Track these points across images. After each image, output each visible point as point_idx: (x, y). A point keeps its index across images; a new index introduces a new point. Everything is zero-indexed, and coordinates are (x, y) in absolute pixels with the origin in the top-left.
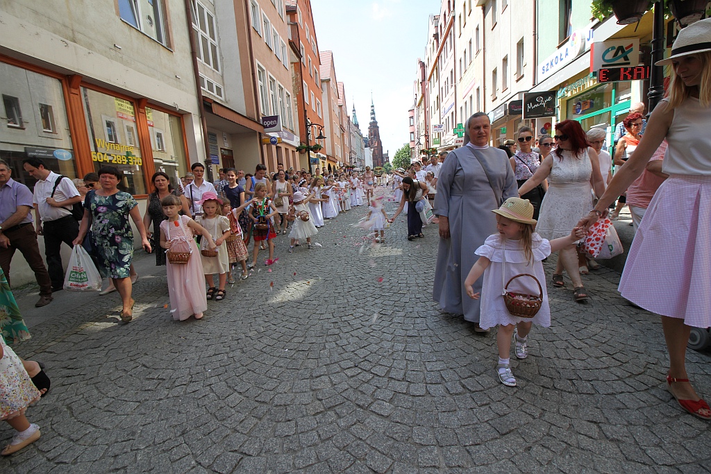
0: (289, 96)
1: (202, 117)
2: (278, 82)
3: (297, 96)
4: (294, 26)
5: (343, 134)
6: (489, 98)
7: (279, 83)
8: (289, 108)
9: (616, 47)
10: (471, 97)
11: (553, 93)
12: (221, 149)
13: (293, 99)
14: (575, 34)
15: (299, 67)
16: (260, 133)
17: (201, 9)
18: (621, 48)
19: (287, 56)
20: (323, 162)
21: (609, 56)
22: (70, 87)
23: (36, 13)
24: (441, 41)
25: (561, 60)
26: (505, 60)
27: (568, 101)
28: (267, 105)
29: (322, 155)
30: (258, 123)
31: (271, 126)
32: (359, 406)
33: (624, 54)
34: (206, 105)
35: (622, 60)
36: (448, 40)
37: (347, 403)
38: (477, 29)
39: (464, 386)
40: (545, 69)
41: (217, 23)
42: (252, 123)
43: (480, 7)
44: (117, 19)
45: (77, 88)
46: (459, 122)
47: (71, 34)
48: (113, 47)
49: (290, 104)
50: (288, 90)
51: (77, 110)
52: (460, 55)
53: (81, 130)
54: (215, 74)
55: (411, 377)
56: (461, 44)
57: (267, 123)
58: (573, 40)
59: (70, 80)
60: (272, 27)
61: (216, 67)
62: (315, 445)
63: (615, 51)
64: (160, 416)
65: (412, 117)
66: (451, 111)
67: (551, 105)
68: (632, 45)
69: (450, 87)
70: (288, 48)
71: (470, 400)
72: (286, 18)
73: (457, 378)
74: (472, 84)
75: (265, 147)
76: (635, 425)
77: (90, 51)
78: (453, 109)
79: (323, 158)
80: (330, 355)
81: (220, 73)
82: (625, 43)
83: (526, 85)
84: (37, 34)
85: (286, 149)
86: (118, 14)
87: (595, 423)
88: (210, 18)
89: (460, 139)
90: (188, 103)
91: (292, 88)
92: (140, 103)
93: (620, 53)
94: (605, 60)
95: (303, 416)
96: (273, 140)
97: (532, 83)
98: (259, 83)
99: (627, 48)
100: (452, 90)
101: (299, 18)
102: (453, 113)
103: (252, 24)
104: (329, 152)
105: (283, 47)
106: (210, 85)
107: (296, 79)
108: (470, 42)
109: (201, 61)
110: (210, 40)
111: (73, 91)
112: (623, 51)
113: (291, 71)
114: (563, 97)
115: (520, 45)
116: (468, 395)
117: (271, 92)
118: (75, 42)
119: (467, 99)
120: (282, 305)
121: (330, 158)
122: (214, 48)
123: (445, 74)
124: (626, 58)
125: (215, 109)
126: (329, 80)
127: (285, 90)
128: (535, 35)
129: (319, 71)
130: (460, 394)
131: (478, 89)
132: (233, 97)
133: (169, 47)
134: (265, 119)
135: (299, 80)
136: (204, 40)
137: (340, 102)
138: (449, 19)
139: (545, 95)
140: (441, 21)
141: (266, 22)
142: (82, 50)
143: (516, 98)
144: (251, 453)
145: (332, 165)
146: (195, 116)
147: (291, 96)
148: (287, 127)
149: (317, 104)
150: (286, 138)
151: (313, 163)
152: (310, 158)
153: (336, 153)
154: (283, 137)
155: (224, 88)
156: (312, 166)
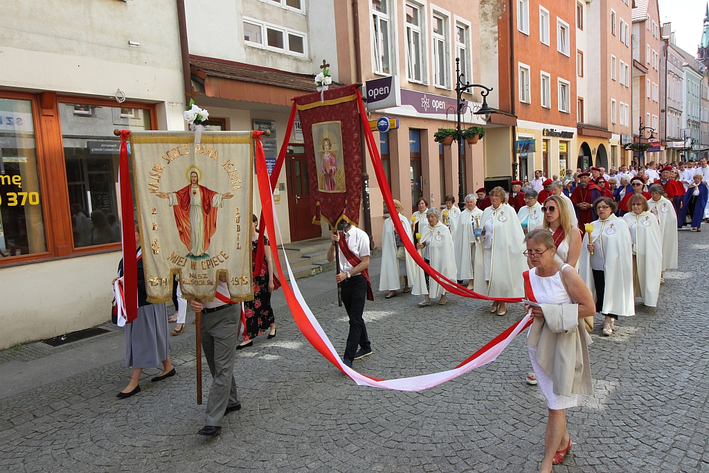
0: (465, 28)
3: (500, 23)
5: (642, 78)
7: (433, 7)
13: (480, 31)
28: (394, 55)
29: (559, 129)
31: (380, 97)
49: (468, 43)
50: (468, 15)
54: (288, 13)
57: (374, 93)
81: (303, 9)
90: (157, 84)
91: (476, 12)
92: (43, 100)
96: (382, 124)
98: (373, 18)
121: (589, 131)
125: (213, 88)
127: (454, 19)
132: (321, 48)
134: (371, 85)
137: (638, 14)
145: (594, 145)
146: (174, 104)
147: (470, 28)
148: (450, 88)
149: (559, 30)
150: (440, 111)
151: (523, 150)
152: (517, 139)
153: (612, 119)
154: (432, 110)
155: (308, 37)
156: (518, 155)
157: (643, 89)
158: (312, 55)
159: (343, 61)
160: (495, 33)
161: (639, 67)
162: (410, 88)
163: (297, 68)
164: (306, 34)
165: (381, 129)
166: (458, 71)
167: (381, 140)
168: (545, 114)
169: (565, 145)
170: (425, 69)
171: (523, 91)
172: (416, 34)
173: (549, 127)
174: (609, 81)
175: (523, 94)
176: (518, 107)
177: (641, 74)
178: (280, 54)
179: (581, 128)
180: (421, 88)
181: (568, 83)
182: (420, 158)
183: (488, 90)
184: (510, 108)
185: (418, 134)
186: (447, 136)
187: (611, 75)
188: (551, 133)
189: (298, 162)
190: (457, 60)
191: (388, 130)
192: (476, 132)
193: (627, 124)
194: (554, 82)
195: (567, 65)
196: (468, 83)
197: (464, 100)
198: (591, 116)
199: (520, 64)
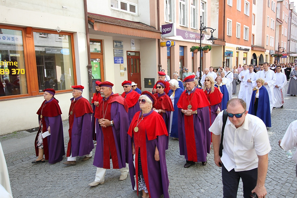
1: (86, 34)
3: (219, 1)
5: (280, 26)
12: (127, 51)
16: (159, 39)
30: (158, 32)
31: (167, 32)
49: (205, 9)
57: (165, 30)
92: (27, 31)
96: (168, 43)
117: (182, 3)
132: (143, 11)
134: (163, 27)
145: (258, 55)
146: (81, 33)
147: (207, 3)
148: (197, 29)
149: (245, 4)
150: (193, 39)
151: (228, 56)
152: (225, 51)
153: (266, 43)
154: (189, 38)
155: (138, 6)
156: (225, 58)
157: (280, 31)
158: (139, 14)
159: (152, 16)
160: (217, 5)
161: (279, 21)
162: (180, 28)
163: (133, 19)
164: (137, 5)
165: (168, 45)
166: (201, 21)
167: (167, 50)
168: (238, 41)
169: (246, 54)
170: (187, 21)
171: (229, 30)
172: (184, 5)
173: (239, 46)
174: (266, 27)
175: (229, 31)
176: (226, 38)
177: (280, 24)
178: (126, 13)
179: (253, 47)
180: (185, 28)
181: (248, 27)
182: (184, 58)
183: (214, 30)
184: (223, 38)
185: (183, 48)
186: (196, 49)
187: (267, 25)
188: (240, 49)
189: (132, 59)
190: (201, 17)
191: (170, 46)
192: (208, 48)
193: (273, 46)
194: (242, 27)
195: (248, 20)
196: (205, 27)
197: (203, 34)
198: (257, 42)
199: (228, 19)
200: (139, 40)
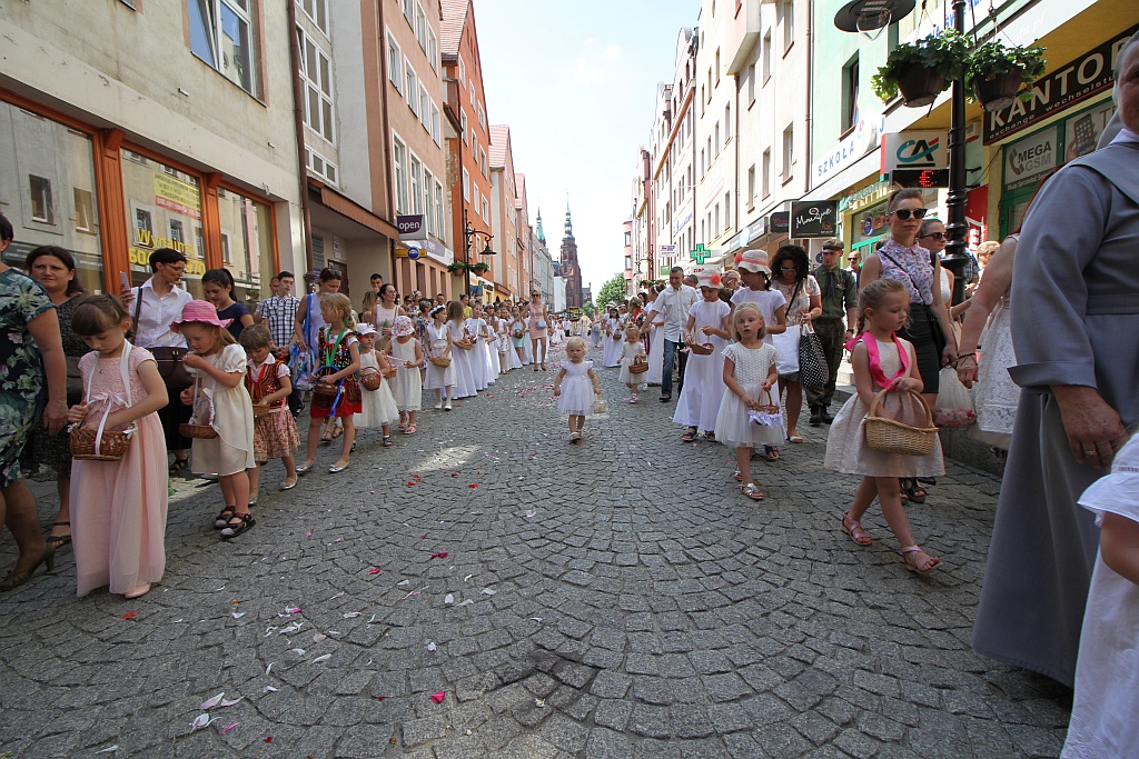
0: (440, 188)
1: (304, 209)
2: (423, 166)
3: (452, 189)
4: (453, 84)
5: (521, 253)
6: (743, 209)
7: (425, 166)
8: (440, 206)
9: (916, 141)
10: (717, 206)
11: (832, 203)
12: (329, 261)
13: (446, 193)
14: (863, 123)
15: (457, 145)
16: (392, 241)
17: (311, 48)
18: (922, 143)
19: (440, 128)
20: (488, 293)
21: (907, 153)
22: (105, 146)
23: (65, 32)
24: (674, 121)
25: (845, 157)
26: (767, 154)
27: (853, 216)
28: (405, 199)
29: (487, 283)
30: (390, 224)
31: (410, 231)
32: (547, 576)
33: (927, 152)
34: (312, 192)
35: (923, 160)
36: (685, 120)
37: (531, 573)
38: (728, 108)
39: (689, 556)
40: (823, 169)
41: (334, 69)
42: (381, 224)
43: (733, 77)
44: (186, 52)
45: (116, 150)
46: (698, 241)
47: (114, 68)
48: (176, 92)
49: (440, 200)
50: (440, 178)
51: (113, 182)
52: (701, 144)
53: (115, 213)
54: (326, 145)
55: (617, 546)
56: (704, 128)
57: (405, 226)
58: (861, 129)
59: (105, 137)
60: (418, 82)
61: (328, 136)
62: (489, 614)
63: (914, 146)
64: (263, 591)
65: (628, 233)
66: (687, 226)
67: (831, 220)
68: (937, 140)
69: (686, 190)
70: (441, 116)
71: (696, 569)
72: (442, 72)
73: (681, 548)
74: (719, 187)
75: (399, 261)
76: (903, 593)
77: (142, 96)
78: (691, 223)
79: (489, 287)
80: (506, 526)
81: (334, 144)
82: (928, 137)
83: (796, 191)
84: (64, 64)
85: (432, 269)
86: (188, 44)
87: (854, 591)
88: (324, 62)
89: (700, 267)
90: (284, 185)
91: (445, 177)
92: (210, 180)
93: (921, 150)
94: (901, 159)
95: (471, 587)
96: (413, 252)
97: (804, 188)
98: (395, 165)
99: (930, 144)
100: (689, 195)
101: (461, 72)
102: (690, 229)
103: (389, 76)
104: (498, 278)
105: (435, 113)
106: (318, 162)
107: (452, 164)
108: (717, 126)
109: (307, 125)
110: (321, 94)
111: (110, 153)
112: (925, 148)
113: (445, 151)
114: (847, 209)
115: (788, 133)
116: (694, 565)
117: (413, 180)
118: (119, 80)
119: (712, 209)
120: (430, 474)
121: (499, 288)
122: (327, 106)
123: (679, 170)
124: (930, 157)
125: (327, 198)
126: (503, 169)
127: (435, 179)
128: (808, 120)
129: (487, 152)
130: (683, 564)
131: (728, 195)
132: (354, 181)
133: (261, 100)
134: (402, 219)
135: (457, 166)
136: (313, 94)
137: (519, 205)
138: (687, 91)
139: (822, 205)
140: (676, 92)
141: (410, 75)
142: (130, 93)
143: (781, 209)
144: (401, 623)
147: (442, 189)
148: (434, 234)
150: (432, 251)
155: (339, 169)
159: (376, 193)
161: (519, 243)
164: (337, 166)
165: (413, 256)
172: (414, 185)
173: (481, 279)
174: (506, 251)
177: (521, 250)
187: (507, 247)
200: (346, 240)
